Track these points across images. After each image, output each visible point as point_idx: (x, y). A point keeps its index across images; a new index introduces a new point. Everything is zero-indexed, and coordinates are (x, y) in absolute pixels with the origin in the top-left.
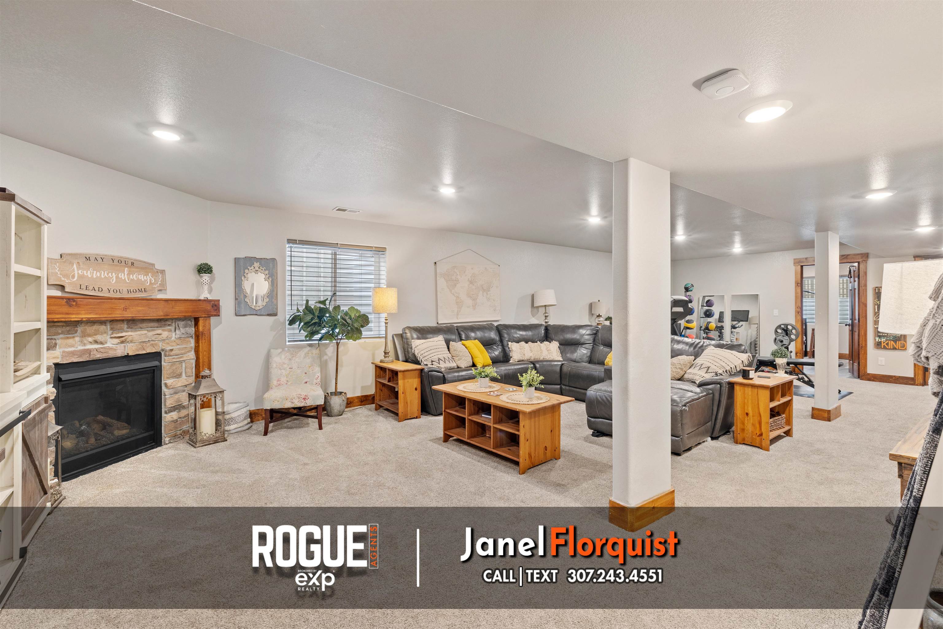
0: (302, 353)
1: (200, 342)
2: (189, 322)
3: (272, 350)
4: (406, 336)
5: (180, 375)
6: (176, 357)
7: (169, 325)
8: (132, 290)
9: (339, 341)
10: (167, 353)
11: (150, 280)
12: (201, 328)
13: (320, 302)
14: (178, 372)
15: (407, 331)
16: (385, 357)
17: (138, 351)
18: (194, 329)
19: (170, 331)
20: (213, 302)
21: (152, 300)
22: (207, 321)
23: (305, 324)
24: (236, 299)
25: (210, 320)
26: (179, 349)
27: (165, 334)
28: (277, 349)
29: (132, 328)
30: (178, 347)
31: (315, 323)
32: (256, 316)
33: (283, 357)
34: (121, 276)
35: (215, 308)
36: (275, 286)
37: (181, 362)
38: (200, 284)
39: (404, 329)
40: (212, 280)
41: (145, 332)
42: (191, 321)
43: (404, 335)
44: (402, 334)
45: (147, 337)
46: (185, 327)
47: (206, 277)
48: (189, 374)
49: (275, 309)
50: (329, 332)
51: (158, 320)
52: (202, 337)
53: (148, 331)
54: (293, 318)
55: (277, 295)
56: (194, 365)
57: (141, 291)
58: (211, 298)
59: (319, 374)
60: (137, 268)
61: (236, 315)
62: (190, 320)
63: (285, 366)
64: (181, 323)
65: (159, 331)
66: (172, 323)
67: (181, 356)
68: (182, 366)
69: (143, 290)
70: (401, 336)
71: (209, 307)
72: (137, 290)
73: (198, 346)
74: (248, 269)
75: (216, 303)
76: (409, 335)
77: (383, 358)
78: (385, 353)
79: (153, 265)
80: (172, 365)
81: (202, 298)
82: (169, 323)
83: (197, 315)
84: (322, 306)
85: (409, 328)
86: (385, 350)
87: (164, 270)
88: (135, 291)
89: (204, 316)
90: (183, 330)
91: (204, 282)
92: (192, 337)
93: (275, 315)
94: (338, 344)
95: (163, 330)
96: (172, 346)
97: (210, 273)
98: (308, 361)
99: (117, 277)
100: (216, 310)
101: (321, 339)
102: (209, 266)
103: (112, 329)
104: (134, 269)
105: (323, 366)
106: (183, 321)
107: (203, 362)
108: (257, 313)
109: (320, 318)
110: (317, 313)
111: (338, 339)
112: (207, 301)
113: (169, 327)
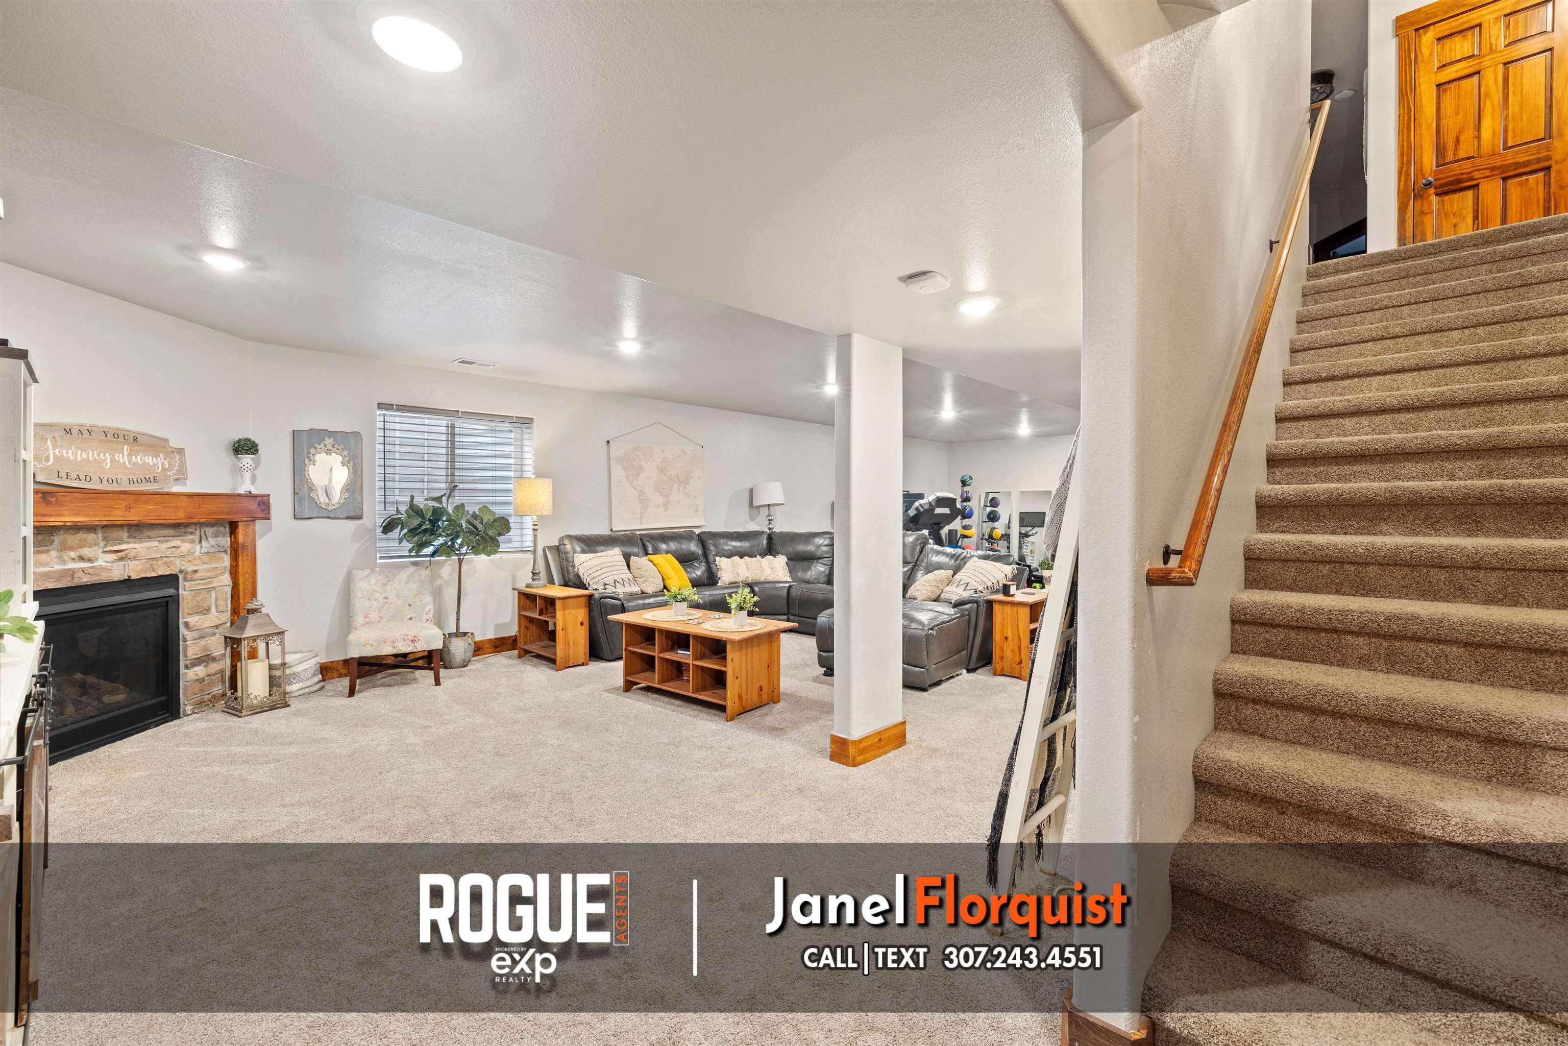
0: (403, 575)
1: (240, 559)
2: (222, 529)
3: (354, 572)
4: (564, 548)
5: (207, 611)
6: (202, 582)
7: (191, 533)
8: (135, 480)
9: (462, 557)
10: (189, 576)
11: (162, 464)
12: (241, 538)
13: (434, 499)
14: (205, 605)
15: (566, 542)
16: (533, 580)
17: (145, 572)
18: (229, 539)
19: (193, 542)
20: (260, 498)
21: (168, 494)
22: (251, 528)
23: (410, 531)
24: (295, 493)
25: (254, 525)
26: (207, 570)
27: (185, 547)
28: (362, 569)
29: (135, 538)
30: (205, 566)
31: (425, 531)
32: (329, 520)
33: (373, 581)
34: (119, 458)
35: (264, 507)
36: (359, 473)
37: (209, 590)
38: (238, 471)
39: (561, 539)
40: (257, 464)
41: (156, 543)
42: (225, 528)
43: (562, 547)
44: (557, 547)
45: (158, 551)
46: (216, 535)
47: (247, 460)
48: (221, 609)
49: (358, 510)
50: (446, 543)
51: (176, 526)
52: (242, 553)
53: (159, 541)
54: (389, 522)
55: (362, 487)
56: (229, 595)
57: (148, 480)
58: (256, 493)
59: (431, 607)
60: (142, 445)
61: (295, 518)
62: (222, 525)
63: (377, 595)
64: (210, 531)
65: (176, 543)
66: (196, 530)
67: (209, 580)
68: (210, 596)
69: (152, 479)
70: (557, 550)
71: (253, 506)
72: (144, 480)
73: (237, 566)
74: (316, 448)
75: (265, 499)
76: (569, 547)
77: (530, 581)
78: (534, 574)
79: (166, 441)
80: (195, 595)
81: (242, 491)
82: (192, 530)
83: (234, 518)
84: (437, 505)
85: (569, 537)
86: (533, 569)
87: (183, 449)
88: (139, 480)
89: (246, 519)
90: (212, 541)
91: (245, 467)
92: (226, 551)
93: (359, 518)
94: (460, 562)
95: (183, 541)
96: (196, 565)
97: (253, 453)
98: (414, 586)
99: (112, 460)
100: (264, 510)
101: (433, 554)
102: (254, 442)
103: (105, 539)
104: (137, 448)
105: (437, 594)
106: (213, 526)
107: (245, 589)
108: (329, 515)
109: (434, 522)
110: (429, 515)
111: (460, 554)
112: (249, 495)
113: (191, 537)
